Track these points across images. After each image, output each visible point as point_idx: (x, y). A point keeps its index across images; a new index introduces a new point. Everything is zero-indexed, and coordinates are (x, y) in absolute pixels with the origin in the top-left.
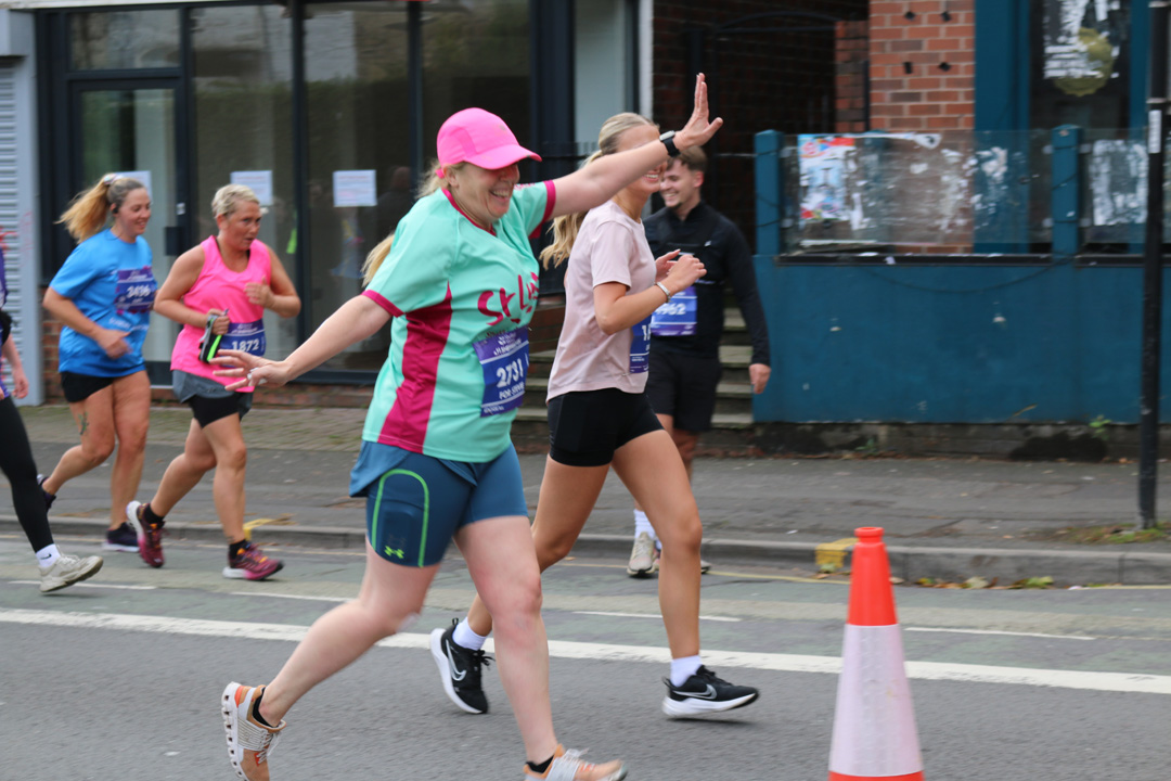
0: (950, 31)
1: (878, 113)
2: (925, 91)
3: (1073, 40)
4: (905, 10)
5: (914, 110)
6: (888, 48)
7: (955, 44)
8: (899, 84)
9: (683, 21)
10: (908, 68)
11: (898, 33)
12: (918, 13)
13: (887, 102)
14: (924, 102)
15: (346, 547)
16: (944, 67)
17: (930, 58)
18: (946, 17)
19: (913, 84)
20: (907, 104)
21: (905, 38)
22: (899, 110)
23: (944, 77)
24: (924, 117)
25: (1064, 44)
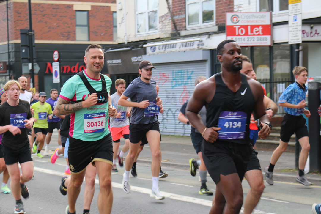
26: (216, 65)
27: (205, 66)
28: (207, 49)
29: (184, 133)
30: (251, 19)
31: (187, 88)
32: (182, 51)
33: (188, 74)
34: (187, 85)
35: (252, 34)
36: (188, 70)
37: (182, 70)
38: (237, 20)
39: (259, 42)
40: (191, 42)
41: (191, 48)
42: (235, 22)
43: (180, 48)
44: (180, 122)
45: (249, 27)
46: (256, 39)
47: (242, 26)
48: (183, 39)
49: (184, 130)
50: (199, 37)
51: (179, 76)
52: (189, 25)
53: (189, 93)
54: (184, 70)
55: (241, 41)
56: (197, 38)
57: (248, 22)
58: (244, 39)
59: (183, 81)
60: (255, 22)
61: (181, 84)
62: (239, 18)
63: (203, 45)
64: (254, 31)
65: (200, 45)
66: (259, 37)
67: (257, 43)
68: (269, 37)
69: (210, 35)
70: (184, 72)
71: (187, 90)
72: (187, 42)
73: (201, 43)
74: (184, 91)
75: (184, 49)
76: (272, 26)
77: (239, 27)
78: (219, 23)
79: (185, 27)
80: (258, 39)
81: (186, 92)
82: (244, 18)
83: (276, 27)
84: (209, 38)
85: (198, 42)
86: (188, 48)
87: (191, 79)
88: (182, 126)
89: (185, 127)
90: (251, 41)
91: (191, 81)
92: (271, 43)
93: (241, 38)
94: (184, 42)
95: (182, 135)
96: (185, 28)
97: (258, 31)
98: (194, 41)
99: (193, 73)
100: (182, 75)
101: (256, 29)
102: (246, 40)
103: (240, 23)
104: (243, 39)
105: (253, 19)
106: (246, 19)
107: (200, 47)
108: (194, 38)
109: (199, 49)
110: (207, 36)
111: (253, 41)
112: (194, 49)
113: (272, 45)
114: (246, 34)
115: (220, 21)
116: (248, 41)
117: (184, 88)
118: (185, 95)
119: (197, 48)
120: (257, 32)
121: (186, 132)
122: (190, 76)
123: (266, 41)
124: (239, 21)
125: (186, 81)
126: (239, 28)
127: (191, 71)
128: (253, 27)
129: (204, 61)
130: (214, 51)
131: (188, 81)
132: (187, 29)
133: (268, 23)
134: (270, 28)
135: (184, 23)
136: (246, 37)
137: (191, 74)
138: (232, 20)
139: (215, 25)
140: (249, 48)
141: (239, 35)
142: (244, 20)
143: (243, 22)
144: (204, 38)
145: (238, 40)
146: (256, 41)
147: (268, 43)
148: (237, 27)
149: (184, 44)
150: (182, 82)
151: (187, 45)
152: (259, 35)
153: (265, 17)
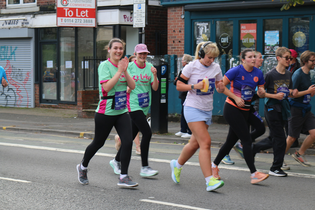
0: (181, 34)
1: (169, 51)
2: (176, 47)
3: (201, 36)
4: (173, 30)
5: (175, 51)
6: (170, 37)
7: (181, 37)
8: (172, 45)
9: (155, 31)
10: (174, 42)
11: (172, 35)
12: (175, 31)
13: (170, 49)
14: (176, 49)
15: (18, 131)
16: (180, 42)
17: (177, 40)
18: (180, 31)
19: (175, 45)
20: (173, 49)
21: (173, 36)
22: (172, 50)
23: (180, 44)
24: (176, 52)
25: (200, 37)
26: (40, 43)
27: (30, 43)
28: (32, 27)
29: (7, 104)
30: (79, 3)
31: (9, 63)
32: (5, 28)
33: (11, 50)
34: (10, 60)
35: (80, 16)
36: (11, 46)
37: (5, 46)
38: (66, 4)
39: (85, 23)
40: (15, 20)
41: (15, 25)
42: (65, 4)
43: (3, 25)
44: (2, 94)
45: (77, 10)
46: (83, 21)
47: (70, 9)
48: (7, 17)
49: (6, 101)
50: (24, 16)
51: (2, 51)
52: (9, 4)
53: (13, 67)
54: (8, 46)
55: (70, 22)
56: (21, 17)
57: (76, 5)
58: (73, 20)
59: (7, 56)
60: (82, 6)
61: (5, 59)
62: (68, 1)
63: (28, 23)
64: (81, 13)
65: (24, 23)
66: (85, 19)
67: (83, 24)
68: (94, 20)
69: (35, 14)
70: (8, 48)
71: (10, 64)
72: (10, 20)
73: (25, 22)
74: (7, 65)
75: (8, 26)
76: (96, 10)
77: (68, 9)
78: (41, 4)
79: (6, 5)
80: (84, 21)
81: (9, 66)
82: (73, 2)
83: (100, 11)
84: (34, 17)
85: (22, 21)
86: (11, 26)
87: (15, 54)
88: (5, 97)
89: (7, 99)
90: (78, 22)
91: (15, 56)
92: (96, 25)
93: (70, 20)
94: (8, 20)
95: (4, 106)
96: (5, 7)
97: (85, 14)
98: (18, 20)
99: (17, 49)
100: (5, 50)
101: (83, 12)
102: (74, 21)
103: (69, 6)
104: (71, 20)
105: (81, 3)
106: (74, 3)
107: (25, 25)
108: (19, 17)
109: (24, 27)
110: (32, 16)
111: (80, 22)
112: (18, 27)
113: (96, 27)
114: (74, 16)
115: (42, 3)
116: (76, 22)
117: (7, 63)
118: (8, 69)
119: (22, 26)
120: (83, 15)
121: (8, 103)
122: (13, 52)
123: (92, 23)
124: (68, 4)
125: (9, 56)
126: (68, 11)
127: (15, 47)
128: (80, 10)
129: (29, 39)
130: (39, 30)
131: (11, 56)
132: (7, 7)
133: (93, 7)
134: (95, 12)
135: (4, 2)
136: (74, 19)
137: (15, 50)
138: (62, 3)
139: (36, 5)
140: (74, 28)
141: (68, 16)
142: (72, 3)
143: (71, 5)
144: (29, 18)
145: (67, 21)
146: (82, 23)
147: (93, 25)
148: (66, 10)
149: (8, 22)
150: (5, 56)
151: (11, 23)
152: (85, 17)
153: (91, 2)
